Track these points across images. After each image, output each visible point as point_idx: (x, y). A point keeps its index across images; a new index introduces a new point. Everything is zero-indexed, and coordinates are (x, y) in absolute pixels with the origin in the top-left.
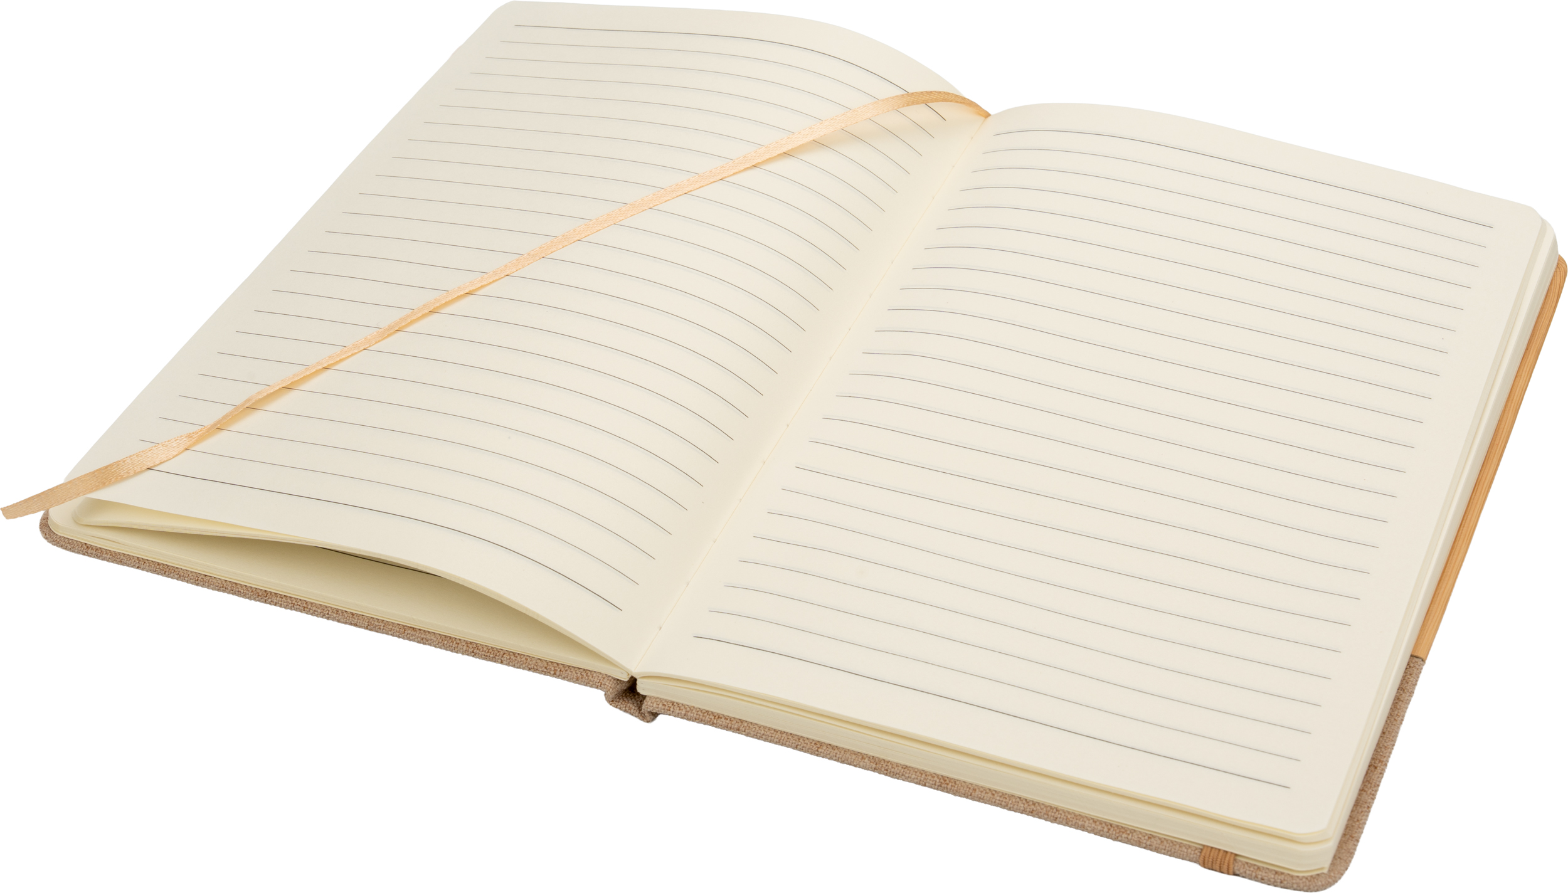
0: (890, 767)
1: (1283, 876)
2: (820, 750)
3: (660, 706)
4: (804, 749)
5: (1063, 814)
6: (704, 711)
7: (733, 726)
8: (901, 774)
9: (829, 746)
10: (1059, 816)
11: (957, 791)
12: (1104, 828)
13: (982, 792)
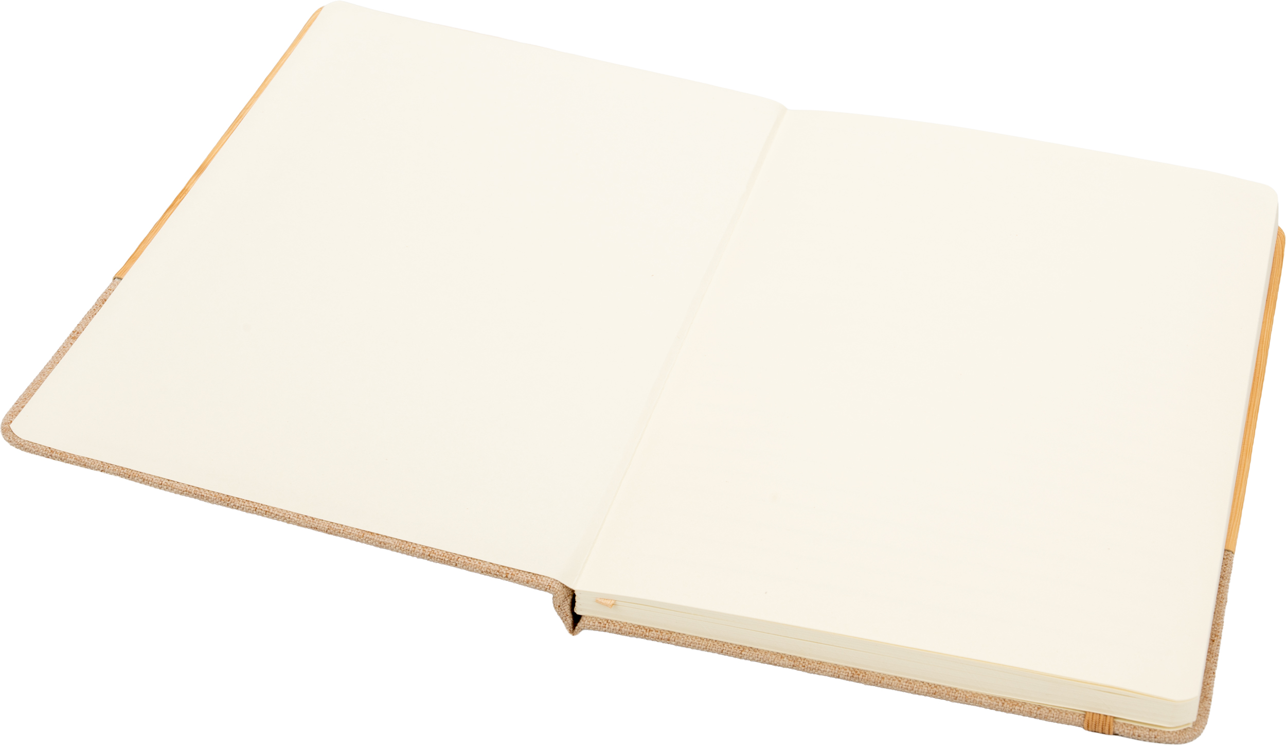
0: (807, 663)
1: (1156, 732)
2: (743, 653)
3: (597, 623)
4: (728, 653)
5: (962, 694)
6: (636, 626)
7: (663, 637)
8: (817, 669)
9: (750, 649)
10: (959, 695)
11: (867, 680)
12: (998, 703)
13: (889, 679)
